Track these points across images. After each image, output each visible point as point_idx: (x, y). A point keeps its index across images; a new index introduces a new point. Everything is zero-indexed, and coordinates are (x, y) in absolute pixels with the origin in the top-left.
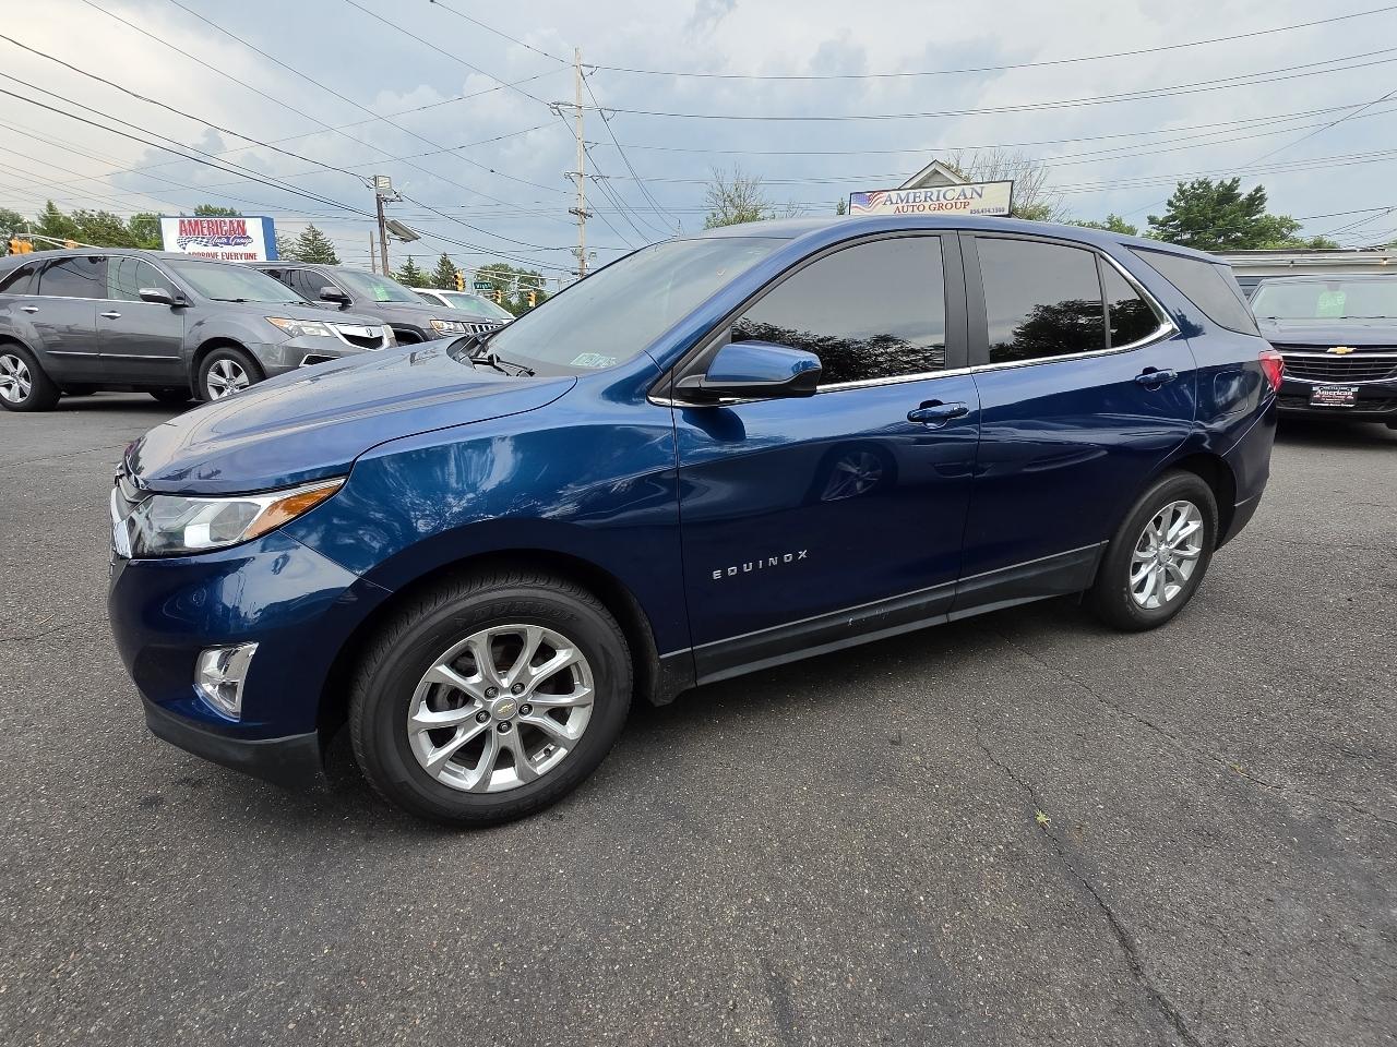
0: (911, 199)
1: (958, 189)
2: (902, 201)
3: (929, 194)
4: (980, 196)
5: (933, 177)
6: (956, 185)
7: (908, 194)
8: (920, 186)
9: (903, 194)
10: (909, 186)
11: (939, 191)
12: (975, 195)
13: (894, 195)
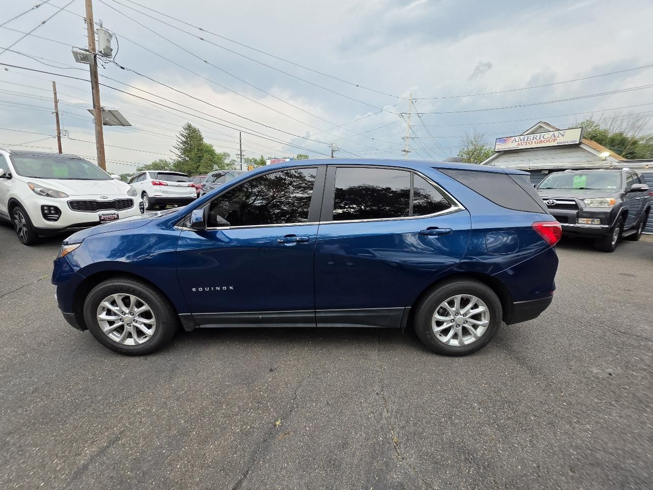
0: (526, 139)
1: (551, 134)
2: (521, 140)
3: (535, 137)
4: (563, 136)
5: (538, 129)
6: (550, 132)
7: (524, 138)
8: (533, 133)
9: (522, 137)
10: (526, 133)
11: (540, 135)
12: (560, 135)
13: (517, 138)
